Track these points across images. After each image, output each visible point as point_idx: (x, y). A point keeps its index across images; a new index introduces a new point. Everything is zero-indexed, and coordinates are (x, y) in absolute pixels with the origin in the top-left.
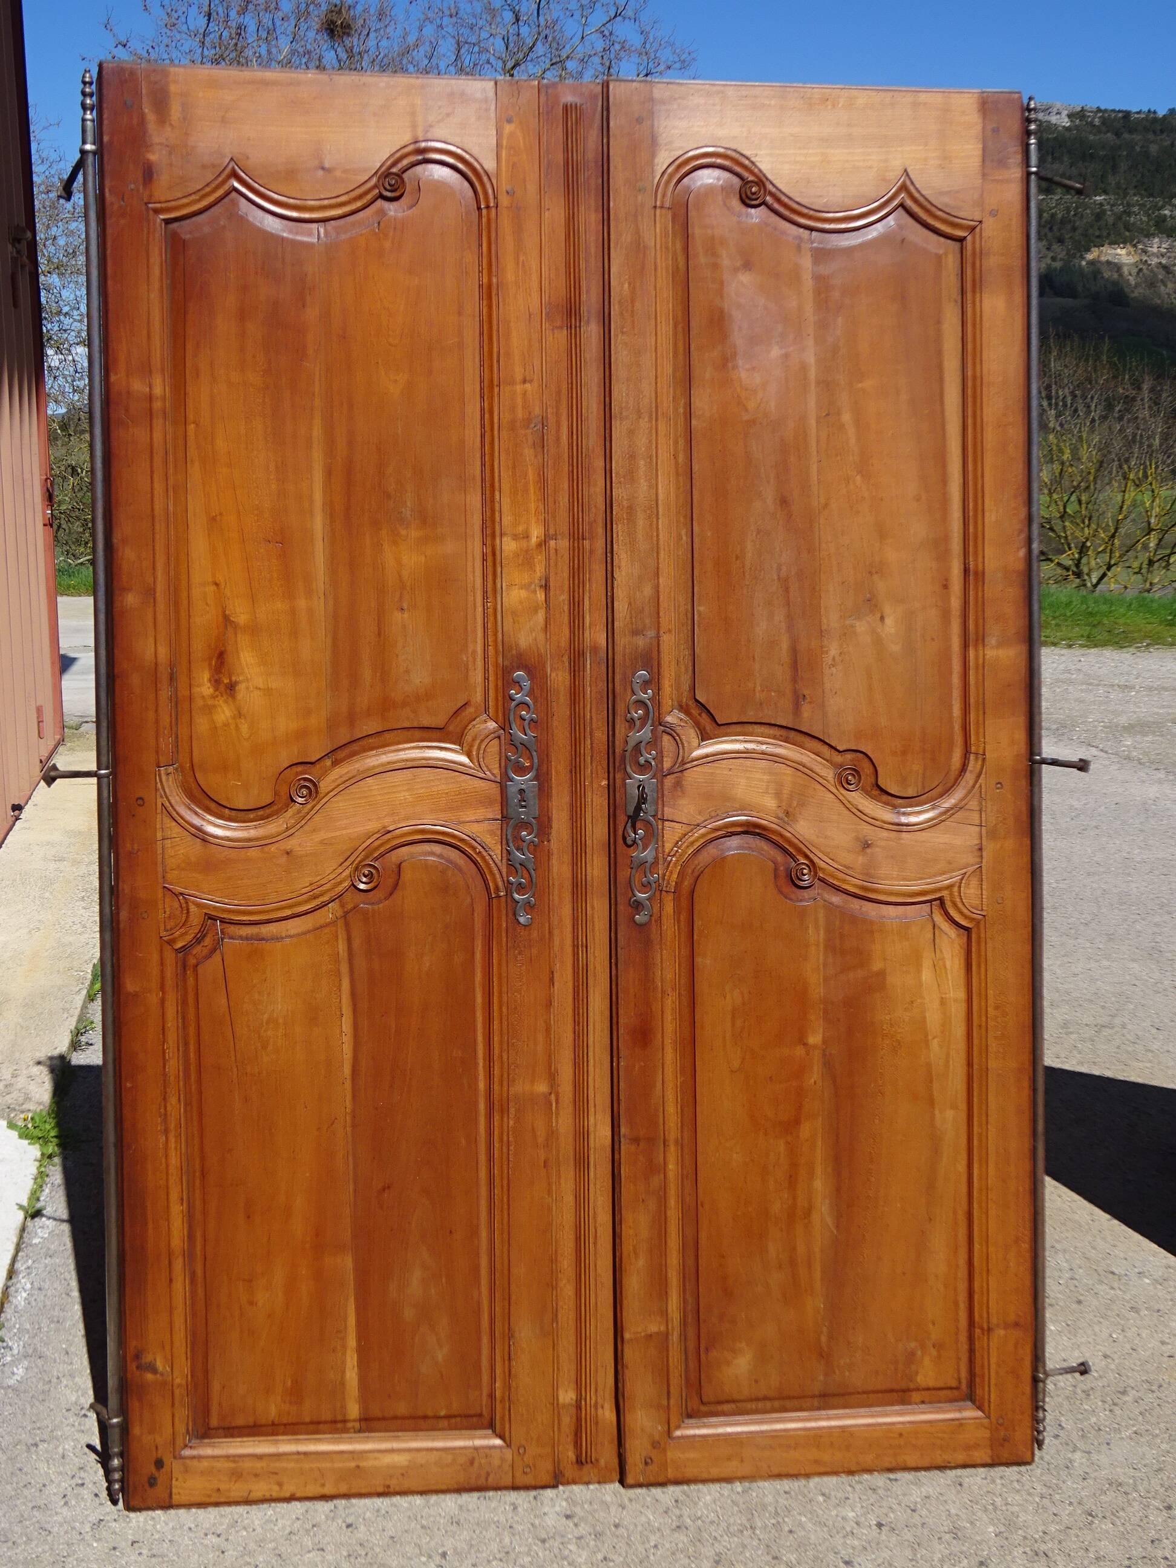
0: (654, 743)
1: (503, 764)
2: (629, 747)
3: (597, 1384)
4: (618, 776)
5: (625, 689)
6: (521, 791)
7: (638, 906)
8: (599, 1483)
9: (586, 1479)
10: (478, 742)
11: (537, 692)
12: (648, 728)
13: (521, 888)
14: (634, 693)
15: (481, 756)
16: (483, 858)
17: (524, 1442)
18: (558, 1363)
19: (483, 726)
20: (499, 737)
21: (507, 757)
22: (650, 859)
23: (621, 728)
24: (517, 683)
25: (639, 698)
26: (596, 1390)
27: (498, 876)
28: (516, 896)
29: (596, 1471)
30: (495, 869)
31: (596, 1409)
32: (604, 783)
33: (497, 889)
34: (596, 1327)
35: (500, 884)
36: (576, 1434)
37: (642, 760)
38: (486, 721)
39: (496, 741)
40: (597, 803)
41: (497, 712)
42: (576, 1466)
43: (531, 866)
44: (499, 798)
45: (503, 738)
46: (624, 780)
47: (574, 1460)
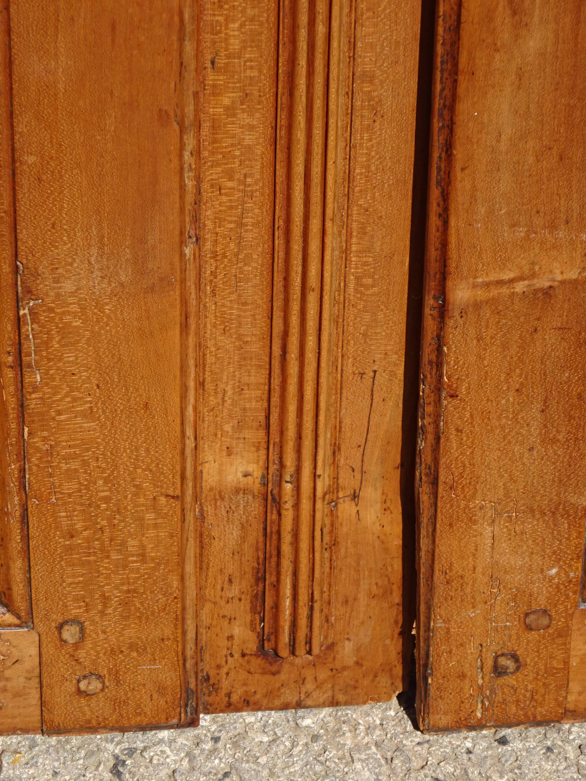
3: (338, 429)
8: (334, 703)
9: (290, 696)
17: (75, 612)
18: (201, 365)
26: (336, 449)
29: (323, 674)
31: (334, 503)
34: (346, 251)
36: (260, 578)
42: (256, 663)
47: (252, 646)
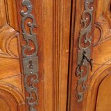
0: (92, 33)
1: (20, 50)
2: (81, 36)
4: (75, 49)
5: (81, 7)
6: (30, 62)
7: (79, 97)
10: (5, 40)
11: (36, 11)
12: (90, 26)
13: (31, 101)
14: (85, 9)
15: (7, 47)
16: (13, 92)
19: (7, 31)
20: (17, 37)
21: (22, 46)
22: (85, 80)
23: (77, 27)
24: (25, 6)
25: (87, 11)
27: (21, 97)
28: (30, 104)
30: (20, 95)
32: (68, 51)
33: (21, 102)
35: (22, 100)
37: (86, 41)
38: (8, 29)
39: (16, 39)
40: (64, 60)
41: (14, 23)
43: (35, 92)
44: (19, 66)
45: (19, 37)
46: (77, 50)
